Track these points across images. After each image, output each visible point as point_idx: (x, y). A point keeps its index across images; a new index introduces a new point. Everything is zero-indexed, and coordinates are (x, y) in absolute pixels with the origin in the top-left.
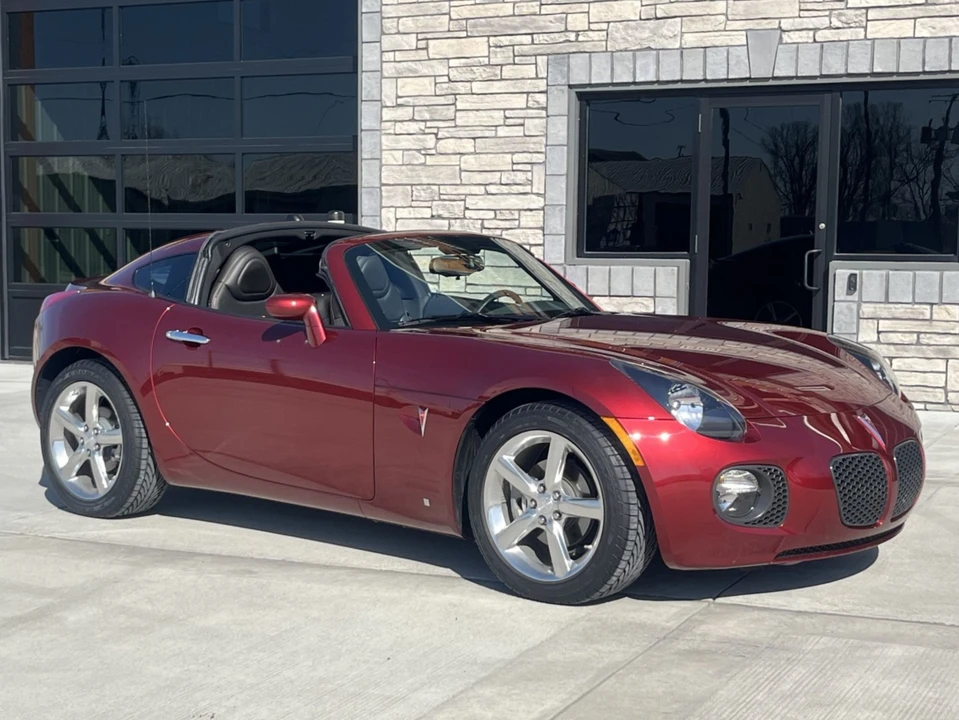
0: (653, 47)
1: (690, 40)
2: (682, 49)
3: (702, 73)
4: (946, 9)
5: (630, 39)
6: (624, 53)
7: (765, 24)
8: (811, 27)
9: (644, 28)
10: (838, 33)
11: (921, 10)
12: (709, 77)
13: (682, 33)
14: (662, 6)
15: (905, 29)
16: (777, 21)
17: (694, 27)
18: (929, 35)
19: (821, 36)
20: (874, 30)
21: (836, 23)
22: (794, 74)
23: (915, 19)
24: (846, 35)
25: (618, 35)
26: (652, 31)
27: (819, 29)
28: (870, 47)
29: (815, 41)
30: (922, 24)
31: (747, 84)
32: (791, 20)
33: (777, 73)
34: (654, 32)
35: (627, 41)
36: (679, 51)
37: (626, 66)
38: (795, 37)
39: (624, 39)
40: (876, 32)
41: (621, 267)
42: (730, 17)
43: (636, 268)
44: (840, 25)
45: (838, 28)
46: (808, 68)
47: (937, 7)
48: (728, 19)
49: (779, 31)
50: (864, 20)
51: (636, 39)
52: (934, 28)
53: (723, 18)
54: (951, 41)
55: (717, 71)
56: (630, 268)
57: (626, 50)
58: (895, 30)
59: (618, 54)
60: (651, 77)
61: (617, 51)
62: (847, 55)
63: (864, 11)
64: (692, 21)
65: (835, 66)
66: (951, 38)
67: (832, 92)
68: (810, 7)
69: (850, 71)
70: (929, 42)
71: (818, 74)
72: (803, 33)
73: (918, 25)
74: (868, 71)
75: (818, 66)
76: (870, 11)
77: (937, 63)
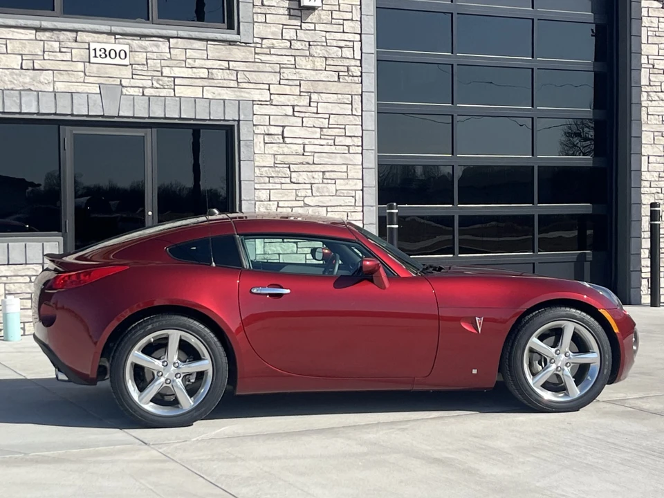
0: (33, 89)
1: (60, 87)
2: (55, 93)
3: (70, 110)
4: (220, 83)
5: (15, 82)
6: (12, 92)
7: (111, 81)
8: (141, 86)
9: (25, 75)
10: (158, 92)
11: (206, 82)
12: (75, 113)
13: (54, 82)
14: (38, 62)
15: (198, 92)
16: (119, 80)
17: (61, 79)
18: (211, 97)
19: (147, 92)
20: (180, 91)
21: (156, 85)
22: (132, 115)
23: (203, 87)
24: (164, 93)
25: (6, 79)
26: (31, 78)
27: (146, 88)
28: (178, 102)
29: (143, 95)
30: (207, 90)
31: (100, 119)
32: (128, 80)
33: (121, 114)
34: (33, 79)
35: (14, 83)
36: (53, 94)
37: (14, 101)
38: (132, 91)
39: (11, 81)
40: (182, 93)
41: (17, 244)
42: (87, 74)
43: (28, 244)
44: (158, 86)
45: (157, 88)
46: (141, 112)
47: (215, 81)
48: (85, 74)
49: (121, 87)
50: (172, 84)
51: (20, 82)
52: (214, 93)
53: (82, 74)
54: (224, 102)
55: (81, 110)
56: (24, 244)
57: (12, 90)
58: (192, 92)
59: (8, 92)
60: (34, 110)
61: (6, 90)
62: (165, 106)
63: (173, 79)
64: (61, 74)
65: (157, 112)
66: (224, 100)
67: (151, 128)
68: (139, 72)
69: (167, 116)
70: (212, 101)
71: (147, 116)
72: (136, 89)
73: (204, 90)
74: (178, 117)
75: (147, 111)
76: (176, 79)
77: (217, 115)
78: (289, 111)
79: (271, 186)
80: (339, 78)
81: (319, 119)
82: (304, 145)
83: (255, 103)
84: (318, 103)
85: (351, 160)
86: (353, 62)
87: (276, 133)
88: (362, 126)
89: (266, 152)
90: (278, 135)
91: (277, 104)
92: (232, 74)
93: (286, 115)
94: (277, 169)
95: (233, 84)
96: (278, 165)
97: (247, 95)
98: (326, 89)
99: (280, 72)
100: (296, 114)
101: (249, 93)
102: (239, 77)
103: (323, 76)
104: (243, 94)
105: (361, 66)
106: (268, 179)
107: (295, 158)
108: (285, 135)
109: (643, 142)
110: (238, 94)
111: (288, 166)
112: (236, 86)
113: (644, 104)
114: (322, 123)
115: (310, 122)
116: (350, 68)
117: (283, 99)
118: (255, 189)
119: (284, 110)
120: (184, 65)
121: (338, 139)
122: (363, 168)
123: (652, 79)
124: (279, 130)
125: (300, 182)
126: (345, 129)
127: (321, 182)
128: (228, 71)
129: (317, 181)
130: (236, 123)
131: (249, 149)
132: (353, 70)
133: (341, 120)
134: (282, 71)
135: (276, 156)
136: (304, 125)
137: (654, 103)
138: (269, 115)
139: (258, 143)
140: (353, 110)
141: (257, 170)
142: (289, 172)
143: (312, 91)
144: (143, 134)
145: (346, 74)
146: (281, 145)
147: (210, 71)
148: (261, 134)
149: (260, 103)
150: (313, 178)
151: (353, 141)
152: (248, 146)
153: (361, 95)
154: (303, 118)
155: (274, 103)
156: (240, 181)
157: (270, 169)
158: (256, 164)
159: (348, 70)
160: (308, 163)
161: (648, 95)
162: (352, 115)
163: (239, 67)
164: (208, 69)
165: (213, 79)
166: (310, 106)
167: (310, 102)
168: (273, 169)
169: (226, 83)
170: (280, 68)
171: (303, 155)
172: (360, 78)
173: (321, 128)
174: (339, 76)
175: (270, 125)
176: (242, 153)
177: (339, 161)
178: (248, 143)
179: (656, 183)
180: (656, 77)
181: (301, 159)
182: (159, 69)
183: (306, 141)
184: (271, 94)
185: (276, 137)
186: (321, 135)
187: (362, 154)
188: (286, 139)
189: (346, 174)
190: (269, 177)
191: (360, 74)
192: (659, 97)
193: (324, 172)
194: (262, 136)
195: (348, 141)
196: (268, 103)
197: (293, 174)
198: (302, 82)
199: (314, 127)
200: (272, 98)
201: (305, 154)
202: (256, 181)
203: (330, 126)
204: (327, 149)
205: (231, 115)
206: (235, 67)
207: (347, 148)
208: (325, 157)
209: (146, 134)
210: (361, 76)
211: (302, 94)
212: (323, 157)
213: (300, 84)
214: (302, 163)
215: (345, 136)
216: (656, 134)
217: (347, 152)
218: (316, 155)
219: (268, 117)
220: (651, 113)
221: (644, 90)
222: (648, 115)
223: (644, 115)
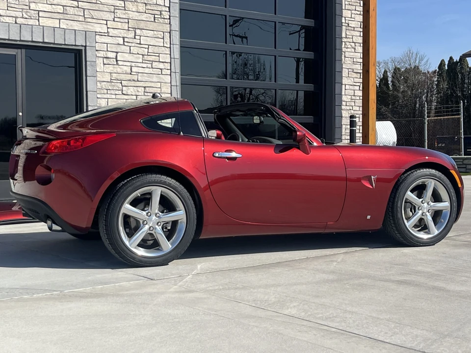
4: (72, 17)
8: (14, 16)
10: (27, 21)
11: (62, 16)
15: (56, 23)
18: (66, 28)
19: (19, 21)
20: (43, 21)
21: (25, 16)
22: (7, 38)
23: (60, 19)
24: (31, 22)
27: (18, 17)
28: (42, 30)
29: (16, 23)
32: (5, 11)
38: (7, 20)
40: (44, 23)
44: (27, 17)
45: (26, 18)
46: (14, 36)
47: (69, 16)
50: (37, 16)
52: (68, 25)
54: (75, 32)
58: (51, 23)
62: (32, 32)
63: (37, 12)
65: (26, 37)
66: (75, 30)
67: (21, 49)
68: (13, 6)
69: (33, 40)
70: (67, 31)
71: (19, 39)
72: (11, 18)
73: (61, 22)
74: (41, 41)
75: (19, 35)
76: (40, 13)
77: (70, 41)
78: (121, 41)
79: (108, 96)
80: (154, 19)
81: (142, 49)
82: (131, 67)
83: (97, 33)
84: (140, 36)
85: (164, 80)
86: (164, 9)
87: (112, 57)
88: (170, 55)
89: (105, 71)
90: (113, 58)
91: (112, 35)
92: (80, 11)
93: (119, 44)
94: (113, 83)
95: (81, 19)
96: (114, 81)
97: (92, 28)
98: (146, 26)
99: (114, 12)
100: (126, 44)
101: (92, 26)
102: (85, 13)
103: (144, 17)
104: (89, 27)
105: (169, 12)
106: (106, 91)
107: (125, 76)
108: (118, 59)
109: (343, 75)
110: (85, 26)
111: (120, 81)
112: (84, 20)
113: (344, 49)
114: (144, 51)
115: (135, 50)
116: (162, 12)
117: (116, 32)
118: (98, 98)
119: (118, 40)
120: (46, 2)
121: (154, 64)
122: (171, 85)
123: (348, 33)
124: (113, 55)
125: (129, 94)
126: (159, 56)
127: (143, 94)
128: (77, 9)
129: (140, 94)
130: (83, 48)
131: (93, 68)
132: (164, 14)
133: (156, 50)
134: (115, 11)
135: (112, 74)
136: (131, 52)
137: (349, 50)
138: (107, 44)
139: (99, 64)
140: (165, 43)
141: (98, 84)
142: (121, 87)
143: (137, 27)
144: (15, 54)
145: (159, 16)
146: (115, 66)
147: (65, 7)
148: (101, 57)
149: (100, 34)
150: (138, 91)
151: (164, 65)
152: (92, 66)
153: (170, 33)
154: (130, 47)
155: (110, 35)
156: (87, 92)
157: (108, 84)
158: (98, 79)
159: (161, 14)
160: (134, 80)
161: (345, 44)
162: (164, 46)
163: (85, 6)
164: (63, 6)
165: (67, 14)
166: (135, 38)
167: (135, 35)
168: (110, 84)
169: (76, 18)
170: (114, 9)
171: (131, 74)
172: (169, 20)
173: (143, 55)
174: (154, 17)
175: (107, 51)
176: (88, 71)
177: (155, 79)
178: (93, 63)
179: (350, 103)
180: (350, 32)
181: (129, 77)
182: (28, 4)
183: (133, 64)
184: (108, 28)
185: (112, 59)
186: (143, 60)
187: (170, 75)
188: (119, 62)
189: (160, 89)
190: (107, 90)
191: (168, 17)
192: (351, 45)
193: (145, 87)
194: (102, 59)
195: (161, 66)
196: (106, 34)
197: (124, 88)
198: (129, 20)
199: (138, 54)
200: (109, 31)
201: (132, 73)
202: (98, 92)
203: (149, 54)
204: (147, 71)
205: (80, 42)
206: (83, 6)
207: (160, 70)
208: (145, 77)
209: (17, 53)
210: (170, 19)
211: (130, 29)
212: (144, 76)
213: (128, 22)
214: (130, 80)
215: (159, 62)
216: (350, 70)
217: (160, 73)
218: (139, 74)
219: (106, 45)
220: (346, 56)
221: (343, 40)
222: (345, 57)
223: (343, 58)
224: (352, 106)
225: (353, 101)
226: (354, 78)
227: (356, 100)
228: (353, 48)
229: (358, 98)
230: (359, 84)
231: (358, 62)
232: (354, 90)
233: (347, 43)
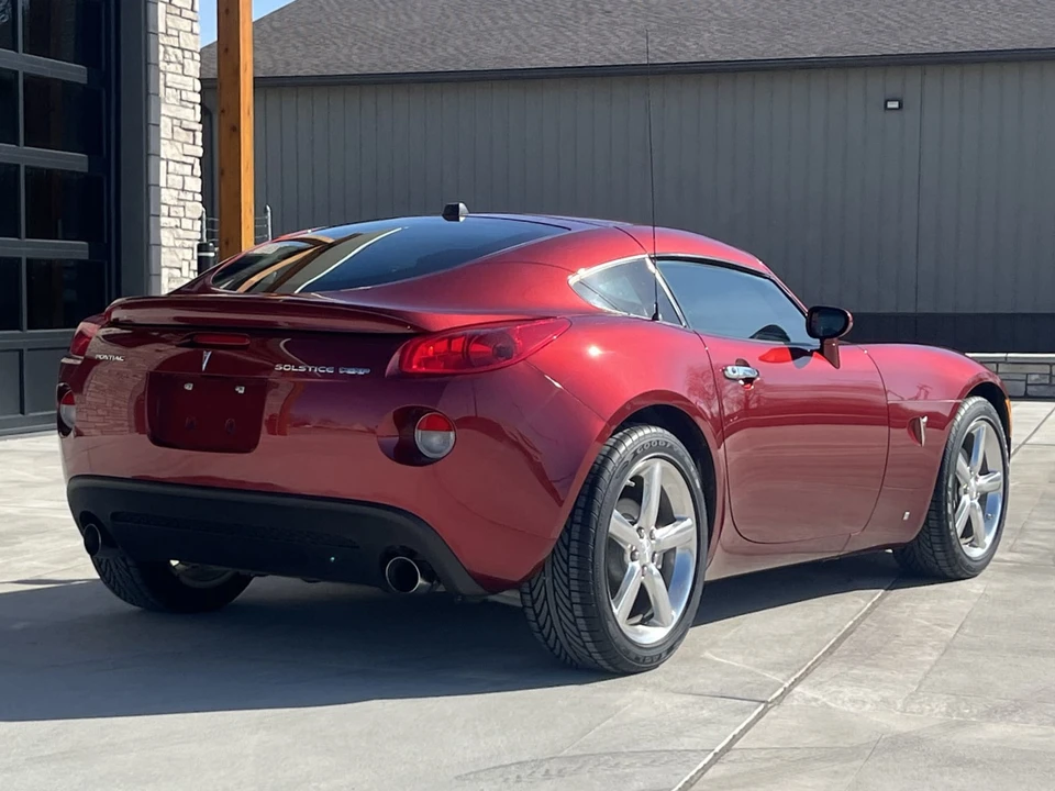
109: (163, 135)
113: (162, 65)
123: (170, 24)
137: (172, 67)
161: (166, 52)
179: (175, 209)
180: (173, 21)
192: (176, 56)
216: (175, 122)
220: (169, 84)
221: (161, 41)
222: (166, 86)
223: (162, 87)
224: (180, 218)
225: (182, 203)
226: (183, 143)
227: (187, 203)
228: (179, 63)
229: (190, 196)
230: (190, 160)
231: (190, 102)
232: (183, 176)
233: (170, 50)
